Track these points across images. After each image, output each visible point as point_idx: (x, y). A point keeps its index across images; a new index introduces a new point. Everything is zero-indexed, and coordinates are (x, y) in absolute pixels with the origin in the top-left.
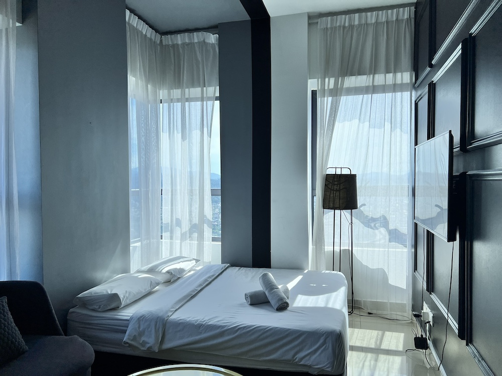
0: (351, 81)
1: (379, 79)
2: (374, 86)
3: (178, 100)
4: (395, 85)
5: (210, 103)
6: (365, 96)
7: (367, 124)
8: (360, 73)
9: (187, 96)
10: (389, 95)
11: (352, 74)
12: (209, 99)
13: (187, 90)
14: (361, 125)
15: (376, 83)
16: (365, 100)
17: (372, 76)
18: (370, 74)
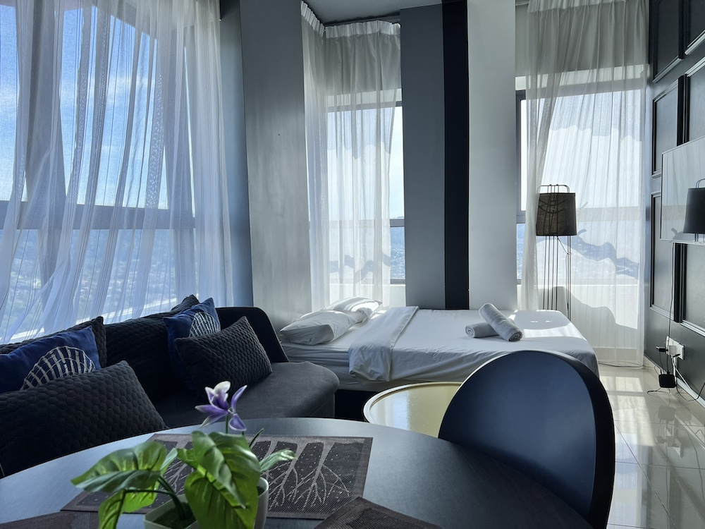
0: (569, 78)
1: (605, 74)
2: (598, 83)
3: (347, 108)
4: (625, 81)
5: (388, 110)
6: (587, 96)
7: (588, 131)
8: (581, 67)
9: (359, 102)
10: (617, 94)
11: (570, 70)
12: (387, 105)
13: (358, 95)
14: (581, 132)
15: (601, 80)
16: (586, 100)
17: (595, 70)
18: (593, 68)
